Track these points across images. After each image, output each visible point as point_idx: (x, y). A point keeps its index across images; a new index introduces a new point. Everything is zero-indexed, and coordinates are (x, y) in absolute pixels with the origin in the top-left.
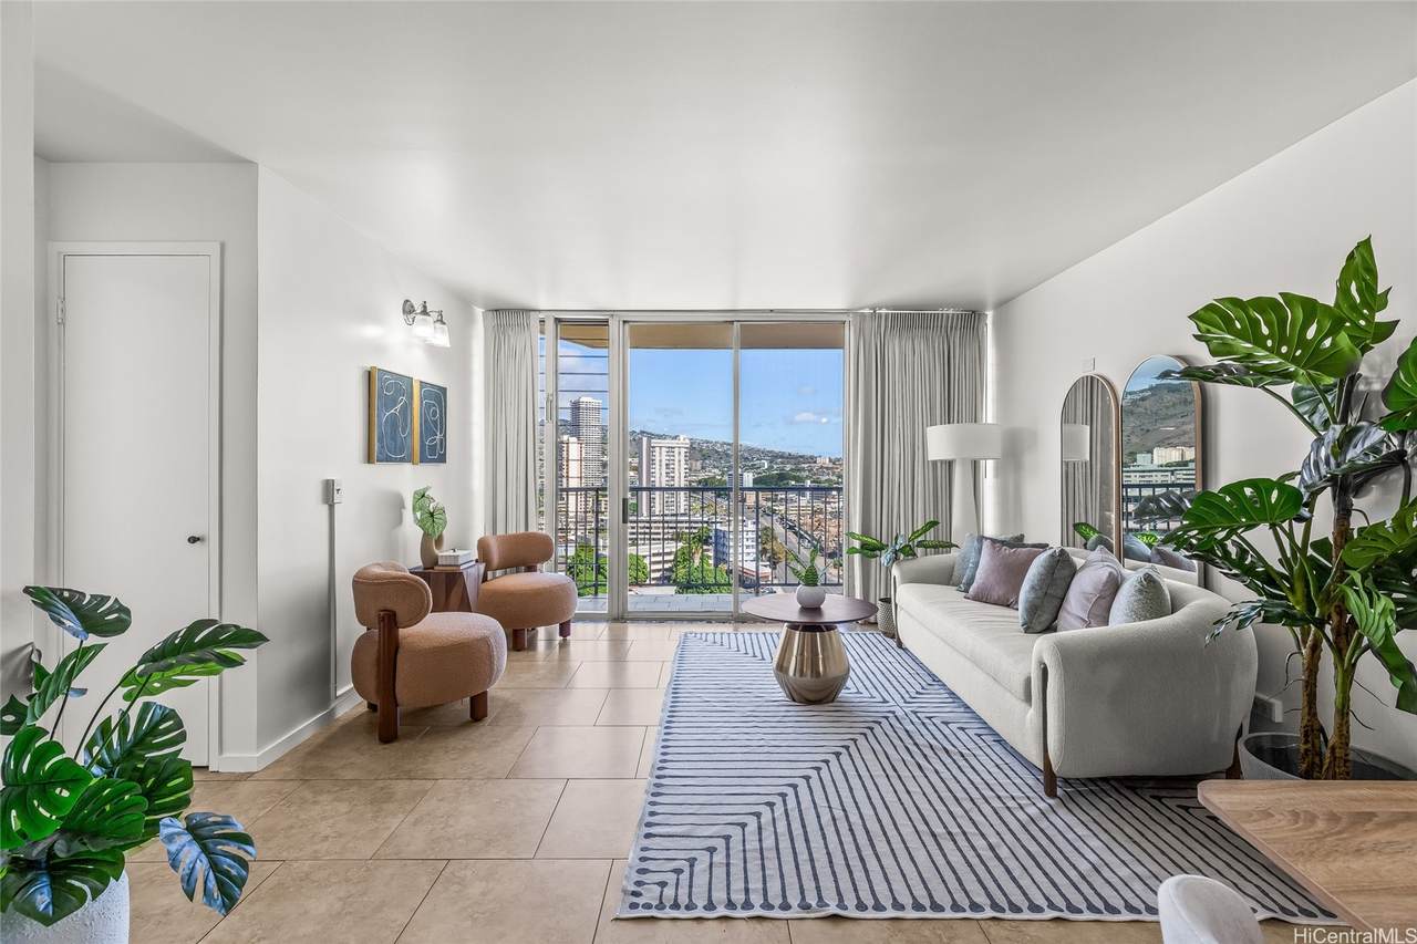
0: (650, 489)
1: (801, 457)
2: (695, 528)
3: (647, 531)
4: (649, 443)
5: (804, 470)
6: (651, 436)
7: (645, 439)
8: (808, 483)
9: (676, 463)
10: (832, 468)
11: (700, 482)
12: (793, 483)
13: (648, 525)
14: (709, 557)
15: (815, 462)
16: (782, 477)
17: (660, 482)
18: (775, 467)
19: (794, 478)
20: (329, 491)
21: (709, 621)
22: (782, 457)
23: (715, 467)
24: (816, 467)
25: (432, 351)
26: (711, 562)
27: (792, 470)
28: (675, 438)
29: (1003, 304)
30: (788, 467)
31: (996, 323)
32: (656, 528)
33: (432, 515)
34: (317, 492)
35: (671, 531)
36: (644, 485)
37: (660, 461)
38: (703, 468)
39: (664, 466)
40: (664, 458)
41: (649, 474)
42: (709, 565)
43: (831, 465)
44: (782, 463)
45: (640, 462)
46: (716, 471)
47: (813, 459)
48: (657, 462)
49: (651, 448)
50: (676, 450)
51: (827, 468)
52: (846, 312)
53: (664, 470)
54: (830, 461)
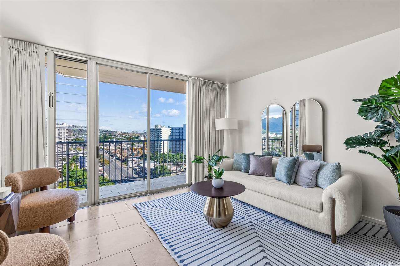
1: (112, 131)
2: (71, 156)
5: (113, 135)
8: (115, 140)
9: (63, 133)
10: (122, 135)
11: (73, 140)
12: (109, 139)
14: (78, 166)
15: (116, 133)
16: (105, 138)
18: (103, 134)
19: (110, 138)
21: (139, 196)
22: (105, 131)
23: (79, 135)
24: (117, 135)
26: (79, 167)
27: (108, 135)
28: (62, 124)
29: (233, 82)
30: (107, 135)
31: (230, 88)
35: (60, 158)
38: (74, 135)
42: (78, 168)
43: (122, 134)
44: (105, 133)
46: (80, 136)
47: (116, 132)
50: (63, 130)
51: (121, 135)
52: (189, 77)
54: (122, 132)
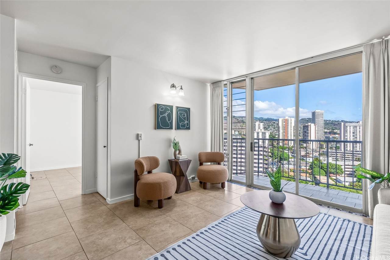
0: (345, 142)
3: (344, 156)
4: (344, 125)
6: (345, 122)
7: (342, 124)
13: (344, 154)
17: (350, 138)
20: (138, 137)
25: (182, 98)
28: (358, 122)
32: (347, 155)
33: (176, 144)
34: (134, 137)
36: (342, 140)
37: (350, 131)
39: (352, 133)
40: (352, 130)
41: (344, 136)
45: (341, 131)
48: (348, 132)
49: (345, 127)
50: (358, 127)
53: (352, 134)
